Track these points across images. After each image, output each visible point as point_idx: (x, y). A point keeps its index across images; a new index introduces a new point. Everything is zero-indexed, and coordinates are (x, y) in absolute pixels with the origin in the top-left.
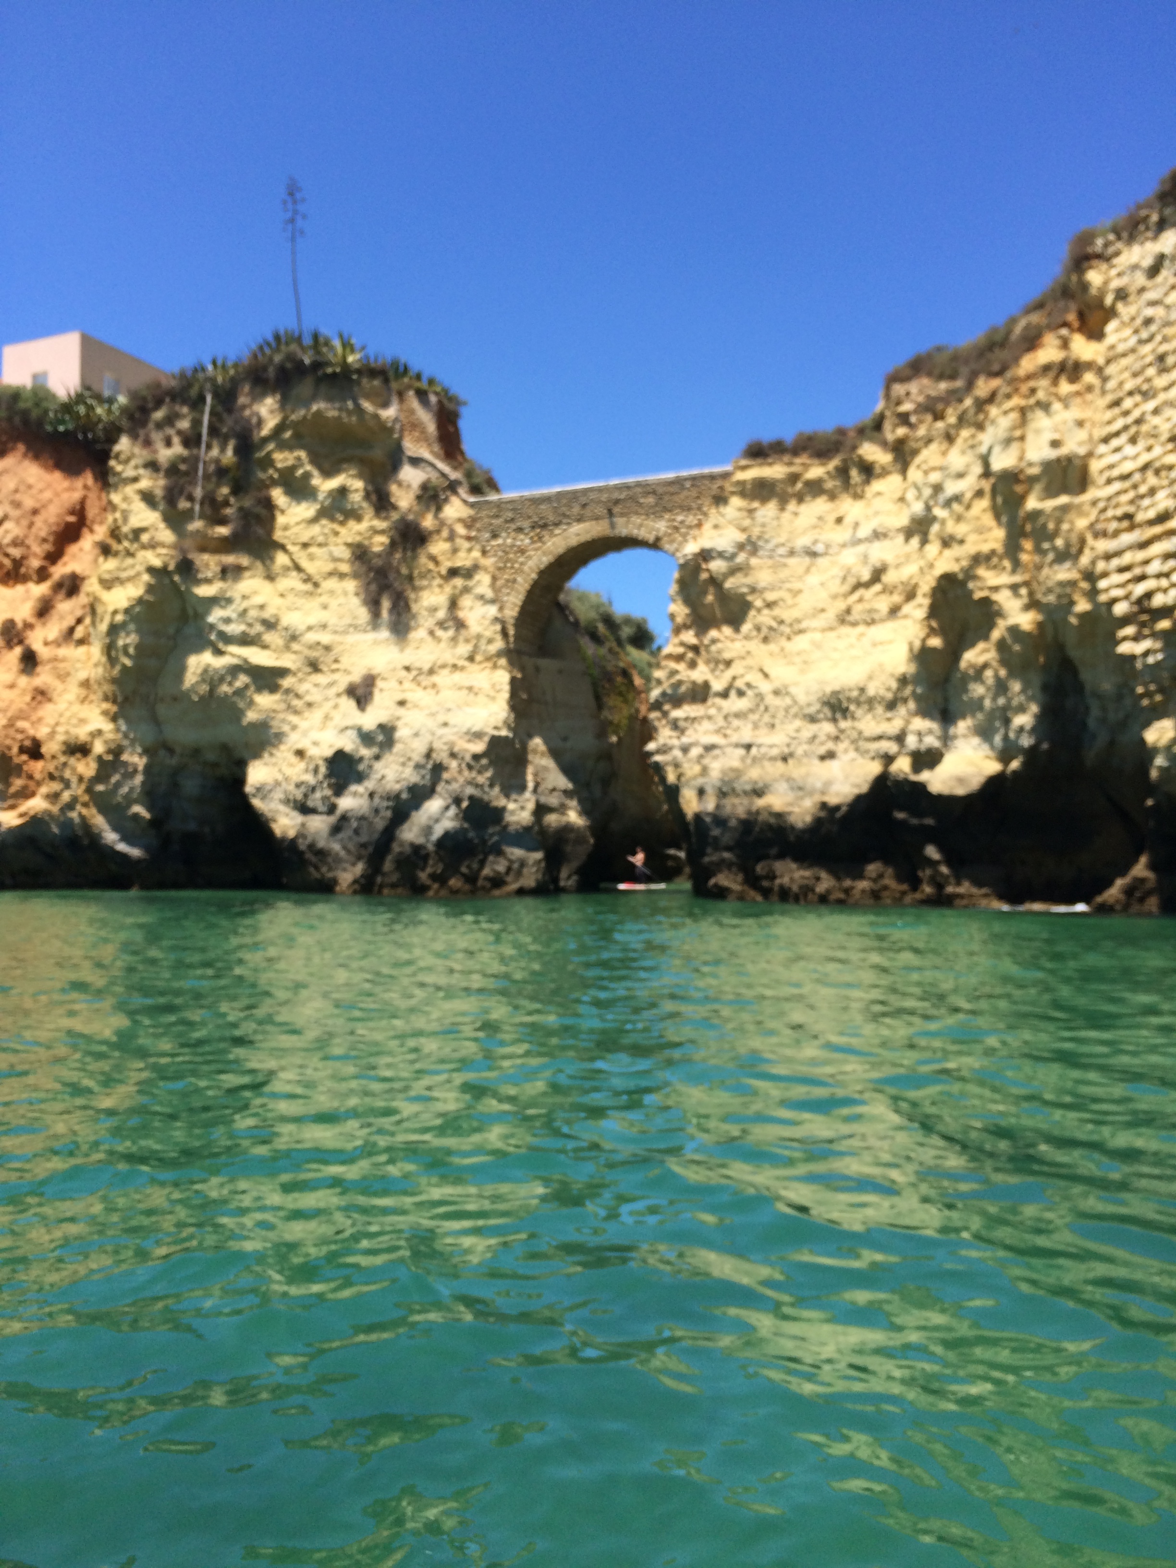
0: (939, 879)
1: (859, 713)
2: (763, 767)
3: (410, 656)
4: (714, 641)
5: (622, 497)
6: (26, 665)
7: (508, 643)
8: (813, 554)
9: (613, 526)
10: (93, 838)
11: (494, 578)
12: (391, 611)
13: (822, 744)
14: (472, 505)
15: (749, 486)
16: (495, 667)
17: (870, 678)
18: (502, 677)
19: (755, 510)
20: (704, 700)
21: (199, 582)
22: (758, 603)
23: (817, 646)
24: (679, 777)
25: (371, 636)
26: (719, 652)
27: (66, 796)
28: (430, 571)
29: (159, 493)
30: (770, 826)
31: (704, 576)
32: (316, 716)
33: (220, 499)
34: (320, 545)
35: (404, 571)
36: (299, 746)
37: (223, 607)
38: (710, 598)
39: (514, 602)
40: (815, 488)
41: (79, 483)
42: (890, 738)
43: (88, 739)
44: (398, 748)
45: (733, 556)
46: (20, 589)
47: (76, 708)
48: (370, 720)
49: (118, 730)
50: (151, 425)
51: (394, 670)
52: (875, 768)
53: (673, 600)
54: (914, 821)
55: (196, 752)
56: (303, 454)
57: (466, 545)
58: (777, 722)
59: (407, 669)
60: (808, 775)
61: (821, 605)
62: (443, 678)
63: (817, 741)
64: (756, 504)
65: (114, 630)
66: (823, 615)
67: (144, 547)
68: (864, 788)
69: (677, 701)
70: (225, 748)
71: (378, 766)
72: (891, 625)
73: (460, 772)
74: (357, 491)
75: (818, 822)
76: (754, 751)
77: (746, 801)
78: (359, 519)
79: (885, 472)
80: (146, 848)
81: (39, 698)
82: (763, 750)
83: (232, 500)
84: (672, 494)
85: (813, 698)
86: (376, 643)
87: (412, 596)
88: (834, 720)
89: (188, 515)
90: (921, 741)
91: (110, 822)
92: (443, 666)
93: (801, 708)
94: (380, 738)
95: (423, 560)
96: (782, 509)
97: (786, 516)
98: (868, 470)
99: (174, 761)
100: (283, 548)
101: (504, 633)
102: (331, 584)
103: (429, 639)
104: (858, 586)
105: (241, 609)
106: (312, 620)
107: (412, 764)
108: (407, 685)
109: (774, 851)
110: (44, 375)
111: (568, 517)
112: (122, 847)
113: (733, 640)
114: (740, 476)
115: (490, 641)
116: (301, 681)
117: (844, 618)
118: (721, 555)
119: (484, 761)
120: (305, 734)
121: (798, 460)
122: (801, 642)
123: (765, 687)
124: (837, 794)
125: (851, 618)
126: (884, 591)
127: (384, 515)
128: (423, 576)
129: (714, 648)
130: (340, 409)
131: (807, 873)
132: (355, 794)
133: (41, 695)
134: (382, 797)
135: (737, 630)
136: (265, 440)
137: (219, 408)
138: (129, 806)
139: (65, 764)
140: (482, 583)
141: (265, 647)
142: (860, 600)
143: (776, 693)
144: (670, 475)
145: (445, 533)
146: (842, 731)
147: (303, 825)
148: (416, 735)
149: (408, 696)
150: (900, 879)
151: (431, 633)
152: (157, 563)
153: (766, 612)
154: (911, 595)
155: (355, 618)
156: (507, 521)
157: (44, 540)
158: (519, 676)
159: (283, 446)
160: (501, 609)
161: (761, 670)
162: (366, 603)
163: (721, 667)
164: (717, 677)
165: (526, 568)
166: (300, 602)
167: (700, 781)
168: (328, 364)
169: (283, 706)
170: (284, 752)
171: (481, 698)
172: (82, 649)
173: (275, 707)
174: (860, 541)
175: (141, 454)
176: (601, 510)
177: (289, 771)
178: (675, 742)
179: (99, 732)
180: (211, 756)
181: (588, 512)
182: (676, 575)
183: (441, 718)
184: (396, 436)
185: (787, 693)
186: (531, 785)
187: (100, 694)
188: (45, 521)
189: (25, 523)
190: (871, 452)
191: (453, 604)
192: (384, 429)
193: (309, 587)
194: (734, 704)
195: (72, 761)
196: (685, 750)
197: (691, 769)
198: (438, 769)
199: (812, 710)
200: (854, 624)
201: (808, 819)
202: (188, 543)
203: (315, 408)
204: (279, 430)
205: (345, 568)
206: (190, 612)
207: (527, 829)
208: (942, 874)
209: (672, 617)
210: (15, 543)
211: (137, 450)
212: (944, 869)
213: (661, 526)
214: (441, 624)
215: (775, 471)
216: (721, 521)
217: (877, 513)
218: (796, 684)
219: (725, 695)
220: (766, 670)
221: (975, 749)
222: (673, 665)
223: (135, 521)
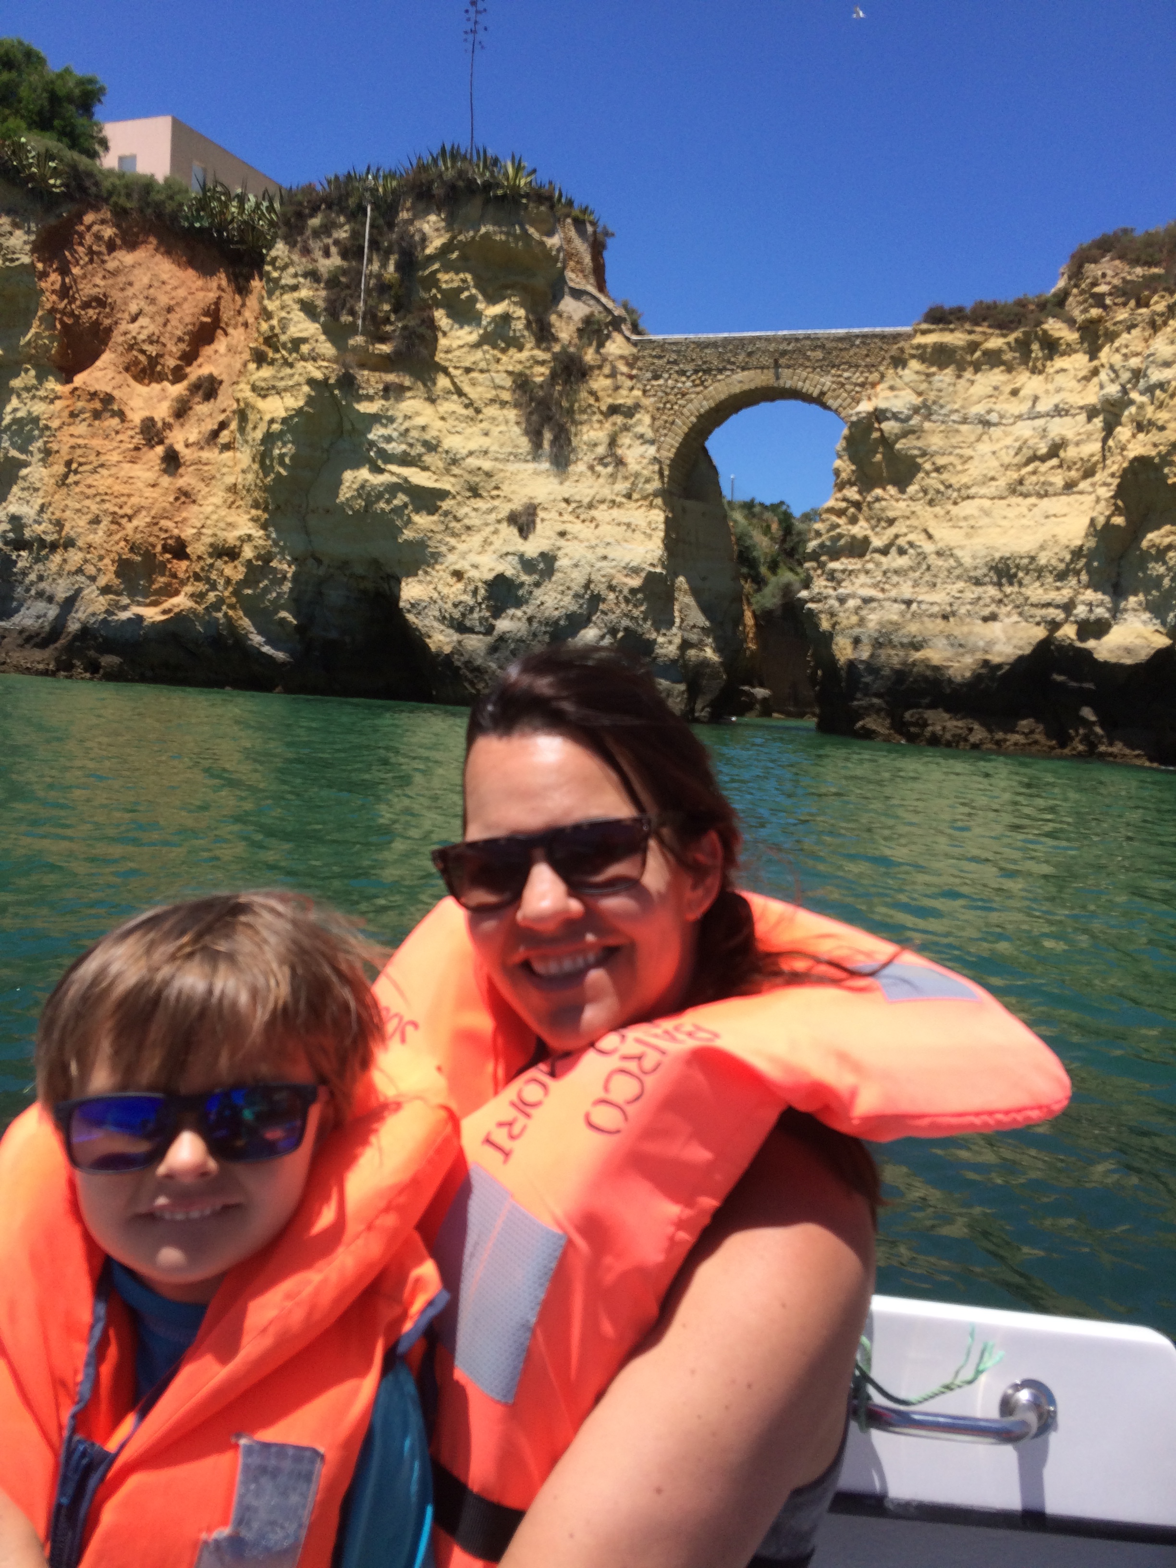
0: (1092, 738)
1: (1027, 580)
2: (922, 623)
3: (567, 489)
4: (878, 499)
5: (790, 348)
6: (168, 465)
7: (663, 483)
8: (987, 424)
9: (778, 378)
10: (239, 641)
11: (654, 419)
12: (553, 443)
13: (986, 606)
14: (635, 344)
15: (929, 350)
16: (651, 506)
17: (1042, 548)
18: (658, 516)
19: (934, 374)
20: (861, 555)
21: (360, 399)
22: (928, 466)
23: (987, 513)
24: (834, 626)
25: (531, 466)
26: (883, 510)
27: (212, 596)
28: (590, 406)
29: (321, 304)
30: (926, 679)
31: (876, 435)
32: (476, 540)
33: (381, 315)
34: (482, 371)
35: (565, 404)
36: (457, 567)
37: (385, 426)
38: (879, 457)
39: (672, 442)
40: (993, 359)
41: (214, 284)
42: (1057, 607)
43: (238, 543)
44: (557, 576)
45: (909, 418)
46: (156, 387)
47: (223, 512)
48: (532, 548)
49: (268, 537)
50: (308, 232)
51: (554, 501)
52: (1040, 633)
53: (840, 457)
54: (1074, 684)
55: (345, 565)
56: (469, 277)
57: (629, 383)
58: (939, 581)
59: (567, 501)
60: (970, 633)
61: (991, 474)
62: (601, 513)
63: (981, 603)
64: (934, 369)
65: (269, 439)
66: (993, 483)
67: (303, 358)
68: (1028, 651)
69: (835, 555)
70: (375, 563)
71: (537, 592)
72: (1064, 499)
73: (617, 604)
74: (519, 318)
75: (977, 678)
76: (914, 606)
77: (902, 653)
78: (521, 349)
79: (1070, 351)
80: (291, 652)
81: (183, 499)
82: (924, 607)
83: (393, 318)
84: (841, 350)
85: (980, 562)
86: (536, 473)
87: (573, 429)
88: (999, 585)
89: (352, 330)
90: (1091, 611)
91: (255, 625)
92: (603, 502)
93: (966, 570)
94: (542, 566)
95: (584, 394)
96: (959, 377)
97: (962, 382)
98: (1052, 347)
99: (321, 572)
100: (445, 371)
101: (661, 473)
102: (491, 411)
103: (589, 473)
104: (1034, 458)
105: (403, 428)
106: (473, 445)
107: (571, 593)
108: (566, 517)
109: (927, 701)
110: (133, 158)
111: (733, 363)
112: (266, 649)
113: (897, 500)
114: (920, 340)
115: (648, 481)
116: (459, 504)
117: (1016, 489)
118: (895, 416)
119: (640, 596)
120: (463, 556)
121: (979, 329)
122: (968, 508)
123: (928, 547)
124: (1000, 654)
125: (1023, 489)
126: (1060, 466)
127: (544, 345)
128: (583, 411)
129: (877, 505)
130: (507, 234)
131: (960, 724)
132: (513, 617)
133: (185, 496)
134: (540, 622)
135: (902, 491)
136: (431, 259)
137: (381, 222)
138: (277, 613)
139: (211, 566)
140: (643, 423)
141: (425, 469)
142: (1034, 473)
143: (939, 554)
144: (842, 331)
145: (607, 370)
146: (1006, 596)
147: (459, 642)
148: (576, 566)
149: (568, 527)
150: (1049, 735)
151: (591, 468)
152: (318, 375)
153: (934, 475)
154: (1089, 473)
155: (516, 446)
156: (669, 362)
157: (180, 340)
158: (670, 515)
159: (448, 267)
160: (658, 450)
161: (926, 531)
162: (527, 433)
163: (883, 524)
164: (877, 534)
165: (685, 411)
166: (461, 426)
167: (857, 631)
168: (498, 185)
169: (442, 527)
170: (440, 574)
171: (638, 536)
172: (228, 455)
173: (433, 527)
174: (1039, 416)
175: (301, 263)
176: (766, 360)
177: (445, 591)
178: (831, 592)
179: (250, 537)
180: (359, 570)
181: (754, 361)
182: (846, 431)
183: (601, 551)
184: (559, 265)
185: (952, 555)
186: (677, 620)
187: (249, 500)
188: (181, 320)
189: (160, 320)
190: (1055, 327)
191: (613, 442)
192: (549, 258)
193: (470, 412)
194: (895, 561)
195: (219, 563)
196: (842, 600)
197: (847, 619)
198: (596, 600)
199: (979, 573)
200: (1026, 496)
201: (968, 674)
202: (350, 358)
203: (483, 230)
204: (445, 249)
205: (506, 396)
206: (347, 426)
207: (674, 662)
208: (1096, 734)
209: (837, 473)
210: (150, 340)
211: (295, 257)
212: (1098, 730)
213: (827, 381)
214: (601, 460)
215: (956, 338)
216: (898, 383)
217: (1059, 390)
218: (962, 547)
219: (885, 551)
220: (931, 530)
221: (1145, 623)
222: (834, 519)
223: (294, 331)
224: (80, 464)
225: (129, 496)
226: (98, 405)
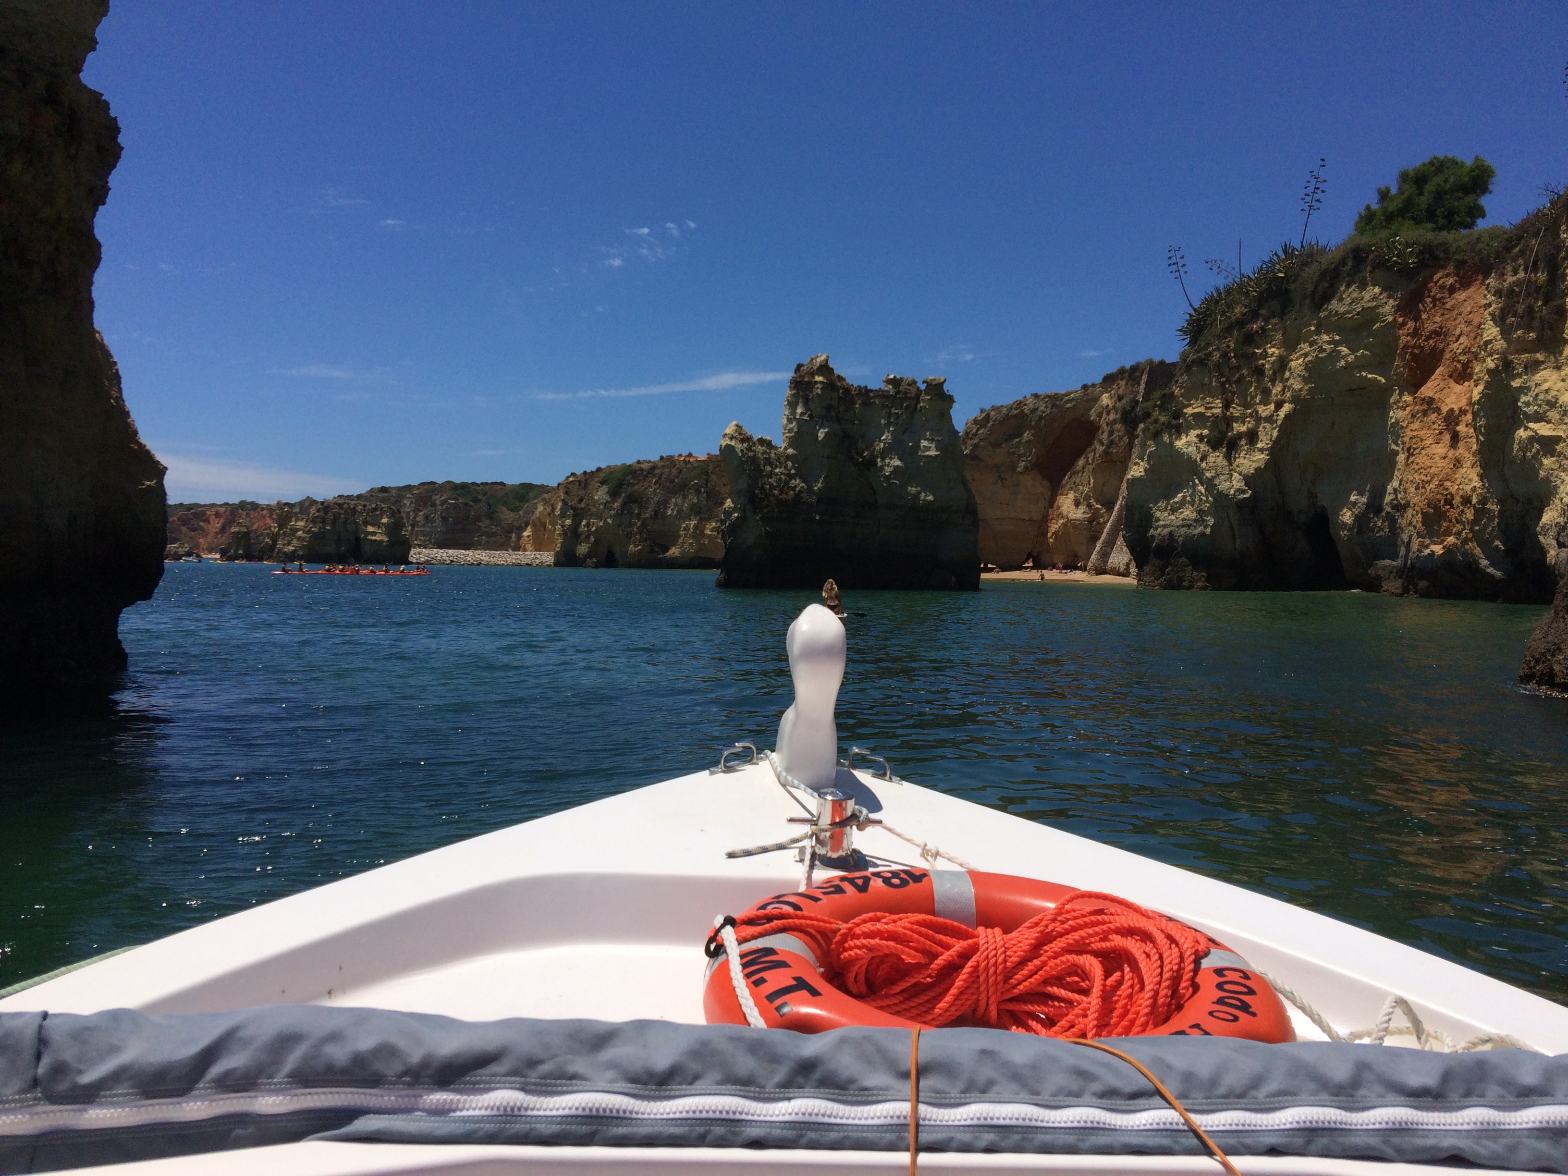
6: (1453, 442)
21: (1514, 377)
27: (1463, 534)
29: (1501, 313)
37: (1526, 394)
43: (1472, 493)
47: (1469, 472)
49: (1484, 486)
55: (1530, 500)
67: (1488, 355)
70: (1533, 499)
80: (1505, 571)
81: (1456, 465)
89: (1514, 327)
91: (1483, 552)
99: (1520, 508)
105: (1535, 394)
112: (1490, 570)
133: (1458, 463)
137: (1548, 237)
138: (1493, 542)
139: (1462, 511)
141: (1548, 421)
152: (1493, 366)
169: (1558, 465)
170: (1556, 502)
173: (1553, 466)
179: (1476, 488)
187: (1478, 461)
195: (1465, 509)
202: (1512, 348)
223: (1485, 336)
224: (1415, 449)
225: (1431, 467)
226: (1425, 407)
